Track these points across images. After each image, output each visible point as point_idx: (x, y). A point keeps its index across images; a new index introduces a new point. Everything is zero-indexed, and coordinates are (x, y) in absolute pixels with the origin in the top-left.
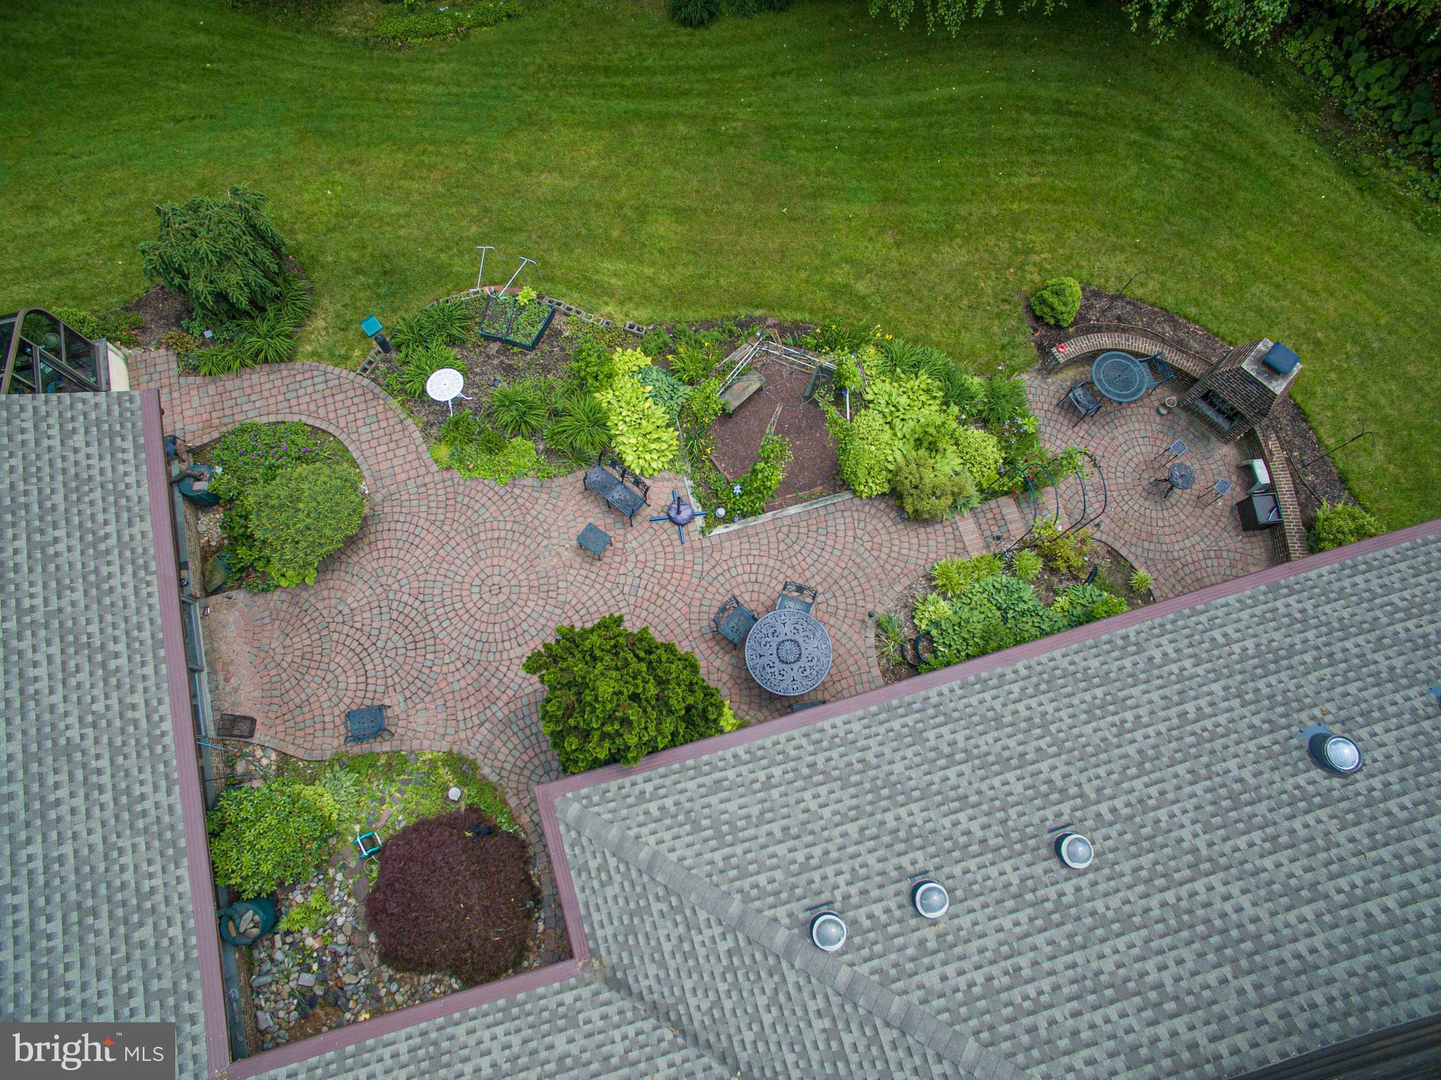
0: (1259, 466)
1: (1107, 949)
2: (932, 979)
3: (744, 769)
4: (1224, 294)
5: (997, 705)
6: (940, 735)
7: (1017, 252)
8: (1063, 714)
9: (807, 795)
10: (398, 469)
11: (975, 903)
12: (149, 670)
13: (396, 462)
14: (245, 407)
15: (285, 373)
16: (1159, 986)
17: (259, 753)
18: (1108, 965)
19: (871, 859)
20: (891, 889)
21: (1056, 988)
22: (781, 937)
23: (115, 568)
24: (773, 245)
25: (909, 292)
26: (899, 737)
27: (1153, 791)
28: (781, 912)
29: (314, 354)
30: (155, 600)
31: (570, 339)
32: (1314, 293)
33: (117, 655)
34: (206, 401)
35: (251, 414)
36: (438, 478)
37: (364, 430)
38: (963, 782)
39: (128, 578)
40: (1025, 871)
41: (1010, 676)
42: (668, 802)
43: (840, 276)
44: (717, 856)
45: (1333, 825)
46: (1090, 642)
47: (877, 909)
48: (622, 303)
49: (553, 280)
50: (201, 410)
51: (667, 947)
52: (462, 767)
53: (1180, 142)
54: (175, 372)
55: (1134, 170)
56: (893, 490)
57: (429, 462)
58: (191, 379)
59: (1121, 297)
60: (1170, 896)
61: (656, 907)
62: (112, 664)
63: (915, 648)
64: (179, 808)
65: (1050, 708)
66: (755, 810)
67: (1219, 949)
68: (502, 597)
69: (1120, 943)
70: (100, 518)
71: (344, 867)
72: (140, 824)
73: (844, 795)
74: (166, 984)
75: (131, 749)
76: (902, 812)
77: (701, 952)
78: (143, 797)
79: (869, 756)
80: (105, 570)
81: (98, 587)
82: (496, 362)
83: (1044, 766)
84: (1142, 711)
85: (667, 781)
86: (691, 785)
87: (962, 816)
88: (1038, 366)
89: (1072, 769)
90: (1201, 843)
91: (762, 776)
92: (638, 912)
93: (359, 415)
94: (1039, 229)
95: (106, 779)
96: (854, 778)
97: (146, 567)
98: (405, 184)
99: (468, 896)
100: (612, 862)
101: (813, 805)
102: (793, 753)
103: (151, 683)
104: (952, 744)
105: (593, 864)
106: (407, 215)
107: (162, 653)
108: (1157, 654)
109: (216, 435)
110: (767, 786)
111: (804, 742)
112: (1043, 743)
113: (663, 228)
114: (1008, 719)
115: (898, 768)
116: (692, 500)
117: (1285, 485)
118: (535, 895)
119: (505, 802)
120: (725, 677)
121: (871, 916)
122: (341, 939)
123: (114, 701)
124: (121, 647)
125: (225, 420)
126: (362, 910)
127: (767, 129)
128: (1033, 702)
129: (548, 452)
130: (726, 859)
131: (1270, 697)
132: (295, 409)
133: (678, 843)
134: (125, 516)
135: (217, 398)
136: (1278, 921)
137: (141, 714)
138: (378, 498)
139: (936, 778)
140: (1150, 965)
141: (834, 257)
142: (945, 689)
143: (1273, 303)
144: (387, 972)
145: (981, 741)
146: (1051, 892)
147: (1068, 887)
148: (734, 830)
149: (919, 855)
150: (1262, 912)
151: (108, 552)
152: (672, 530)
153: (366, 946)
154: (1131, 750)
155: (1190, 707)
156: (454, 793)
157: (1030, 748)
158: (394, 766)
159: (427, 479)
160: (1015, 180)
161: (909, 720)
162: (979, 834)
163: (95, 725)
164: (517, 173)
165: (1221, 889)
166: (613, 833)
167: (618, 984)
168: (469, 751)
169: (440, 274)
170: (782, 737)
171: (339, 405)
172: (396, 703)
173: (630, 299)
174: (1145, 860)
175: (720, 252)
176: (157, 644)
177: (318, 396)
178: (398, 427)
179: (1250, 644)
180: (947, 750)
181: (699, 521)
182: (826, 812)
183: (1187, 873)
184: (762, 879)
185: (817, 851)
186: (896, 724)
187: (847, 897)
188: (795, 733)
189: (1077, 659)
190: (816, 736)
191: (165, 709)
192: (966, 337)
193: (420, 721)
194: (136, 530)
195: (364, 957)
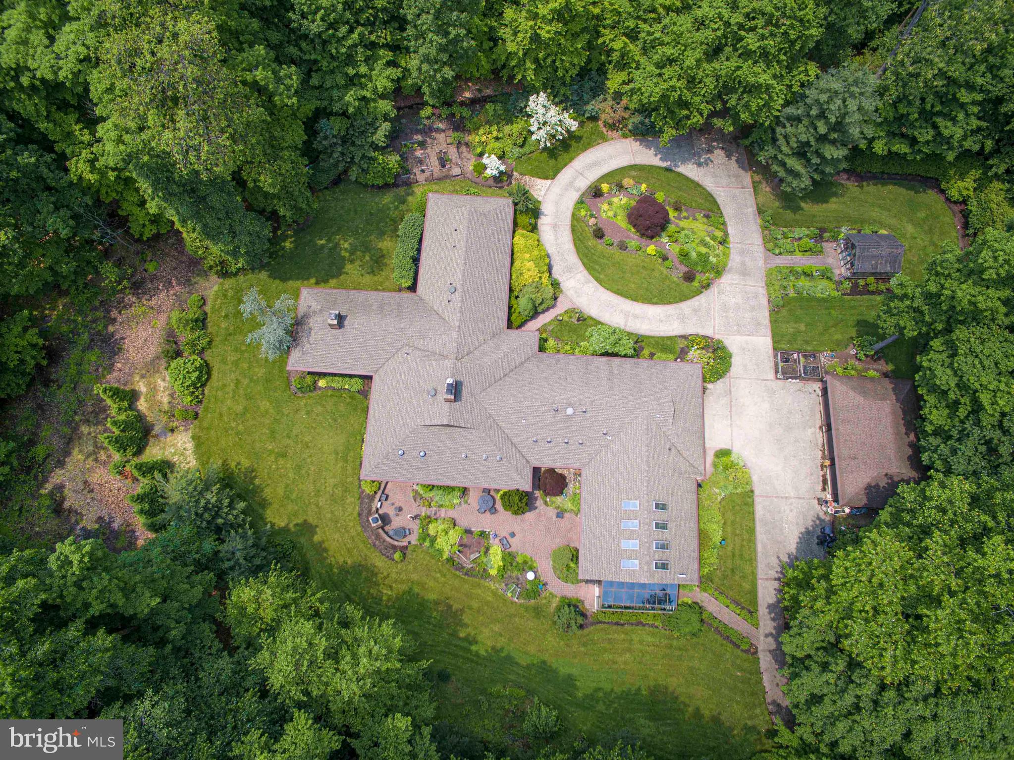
1: (467, 444)
2: (489, 449)
4: (359, 547)
5: (462, 479)
6: (472, 477)
7: (400, 573)
8: (454, 474)
10: (545, 564)
11: (480, 455)
12: (585, 527)
14: (572, 589)
15: (562, 594)
16: (464, 438)
19: (490, 465)
20: (489, 460)
21: (475, 442)
22: (505, 460)
23: (587, 545)
24: (453, 593)
25: (429, 570)
26: (478, 480)
27: (449, 459)
28: (504, 463)
29: (558, 597)
31: (504, 582)
32: (338, 541)
33: (589, 531)
34: (580, 593)
36: (537, 559)
37: (550, 575)
38: (473, 470)
39: (586, 543)
40: (471, 456)
41: (458, 482)
42: (513, 482)
43: (442, 579)
44: (509, 472)
45: (430, 446)
46: (443, 483)
47: (492, 459)
48: (490, 588)
49: (503, 599)
50: (581, 591)
51: (520, 463)
52: (546, 503)
54: (585, 602)
55: (359, 587)
56: (455, 526)
57: (538, 563)
58: (582, 599)
59: (383, 554)
60: (456, 446)
61: (520, 468)
62: (589, 529)
63: (462, 497)
66: (502, 477)
67: (454, 439)
68: (531, 531)
69: (465, 444)
70: (588, 555)
71: (569, 494)
72: (587, 503)
73: (489, 474)
74: (585, 481)
75: (588, 515)
76: (483, 469)
77: (516, 461)
78: (588, 508)
79: (483, 479)
80: (589, 545)
81: (590, 542)
82: (520, 582)
83: (461, 468)
84: (443, 469)
87: (476, 465)
88: (410, 545)
89: (457, 466)
90: (448, 450)
91: (499, 481)
92: (523, 468)
93: (550, 578)
94: (392, 577)
95: (592, 512)
96: (487, 476)
97: (583, 543)
98: (529, 639)
99: (549, 482)
100: (524, 476)
101: (494, 475)
102: (494, 483)
103: (585, 525)
105: (527, 477)
106: (531, 629)
108: (435, 477)
109: (579, 584)
111: (492, 484)
112: (459, 470)
114: (462, 476)
115: (480, 475)
116: (491, 538)
117: (376, 500)
120: (497, 503)
122: (572, 483)
123: (590, 523)
125: (577, 587)
126: (568, 486)
127: (441, 628)
128: (457, 477)
129: (515, 557)
131: (424, 464)
132: (562, 584)
133: (514, 476)
134: (584, 553)
135: (578, 593)
136: (445, 439)
137: (587, 520)
138: (550, 559)
139: (476, 472)
140: (463, 441)
142: (468, 484)
144: (566, 475)
145: (467, 474)
146: (470, 452)
147: (467, 452)
148: (506, 475)
149: (483, 463)
150: (446, 441)
151: (588, 548)
152: (497, 533)
153: (568, 480)
154: (448, 465)
155: (436, 467)
156: (548, 499)
158: (558, 507)
159: (539, 560)
160: (390, 593)
162: (475, 462)
163: (592, 520)
164: (503, 634)
165: (449, 445)
168: (544, 505)
170: (494, 486)
171: (554, 582)
172: (554, 518)
173: (488, 588)
174: (456, 451)
175: (466, 594)
177: (557, 586)
179: (421, 473)
181: (491, 533)
182: (493, 473)
183: (452, 448)
184: (505, 467)
185: (496, 468)
187: (495, 461)
188: (492, 486)
189: (447, 481)
190: (489, 484)
191: (583, 521)
192: (422, 556)
193: (551, 513)
194: (583, 550)
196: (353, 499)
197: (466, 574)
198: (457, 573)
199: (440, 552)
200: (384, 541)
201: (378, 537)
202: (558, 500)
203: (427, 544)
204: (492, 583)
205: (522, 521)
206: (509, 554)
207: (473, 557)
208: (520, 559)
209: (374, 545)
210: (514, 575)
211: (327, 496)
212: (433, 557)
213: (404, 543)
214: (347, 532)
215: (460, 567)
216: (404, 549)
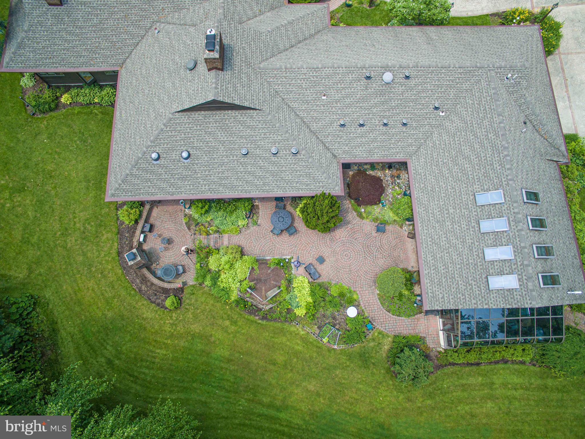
0: (141, 239)
1: (247, 134)
2: (279, 138)
3: (301, 187)
4: (120, 296)
5: (245, 186)
6: (260, 183)
7: (176, 325)
8: (233, 179)
9: (290, 178)
10: (368, 294)
11: (267, 148)
12: (423, 237)
13: (368, 296)
14: (408, 323)
15: (397, 332)
16: (241, 126)
17: (407, 230)
18: (248, 131)
19: (282, 162)
20: (281, 155)
21: (259, 130)
22: (303, 152)
23: (431, 262)
24: (248, 344)
25: (214, 318)
26: (268, 185)
27: (224, 158)
28: (302, 157)
29: (388, 337)
30: (423, 253)
31: (316, 324)
32: (93, 290)
33: (430, 241)
34: (418, 327)
35: (406, 321)
36: (357, 289)
37: (376, 308)
38: (259, 172)
39: (428, 259)
40: (255, 151)
41: (240, 191)
42: (318, 184)
43: (233, 328)
44: (311, 171)
45: (195, 143)
46: (219, 194)
47: (285, 152)
48: (298, 334)
49: (317, 347)
50: (420, 325)
51: (324, 158)
52: (360, 215)
53: (103, 356)
54: (427, 339)
55: (124, 348)
56: (242, 255)
57: (359, 294)
58: (423, 335)
59: (152, 302)
60: (232, 139)
61: (325, 165)
62: (431, 239)
63: (250, 217)
64: (417, 208)
65: (235, 182)
66: (301, 178)
67: (228, 128)
68: (345, 253)
69: (244, 134)
70: (435, 275)
71: (389, 201)
72: (424, 206)
73: (283, 176)
74: (418, 176)
75: (426, 221)
76: (273, 169)
77: (318, 155)
78: (424, 211)
79: (275, 183)
80: (433, 261)
81: (434, 257)
82: (337, 322)
83: (242, 170)
84: (217, 175)
85: (317, 189)
86: (312, 187)
87: (262, 165)
88: (186, 286)
89: (237, 167)
90: (221, 146)
91: (298, 185)
92: (328, 166)
93: (377, 313)
94: (165, 331)
95: (431, 215)
96: (280, 179)
97: (425, 262)
98: (356, 397)
99: (362, 185)
100: (331, 176)
101: (290, 176)
102: (290, 188)
103: (423, 234)
104: (258, 180)
105: (335, 177)
106: (357, 383)
107: (421, 241)
108: (207, 187)
109: (416, 316)
110: (297, 182)
111: (287, 190)
112: (240, 175)
113: (280, 358)
114: (244, 182)
115: (271, 178)
116: (293, 267)
117: (138, 232)
118: (348, 186)
119: (352, 206)
120: (296, 221)
121: (286, 151)
122: (391, 187)
123: (430, 231)
124: (429, 243)
125: (413, 320)
126: (386, 191)
127: (237, 393)
128: (238, 184)
129: (327, 290)
130: (309, 170)
131: (190, 170)
132: (394, 319)
133: (318, 175)
134: (430, 275)
135: (416, 328)
136: (216, 130)
137: (425, 228)
138: (373, 287)
139: (264, 174)
140: (241, 129)
141: (232, 336)
142: (254, 193)
143: (107, 289)
144: (382, 178)
145: (252, 179)
146: (252, 146)
147: (249, 146)
148: (306, 175)
149: (273, 160)
150: (217, 132)
151: (433, 266)
152: (300, 260)
153: (385, 184)
154: (223, 168)
155: (207, 173)
156: (363, 210)
157: (243, 174)
158: (376, 219)
159: (360, 289)
160: (165, 352)
161: (264, 188)
162: (260, 160)
163: (433, 226)
164: (321, 393)
165: (222, 138)
166: (330, 181)
167: (335, 156)
168: (358, 219)
169: (350, 357)
170: (291, 192)
171: (382, 318)
172: (374, 234)
173: (296, 334)
174: (232, 146)
175: (266, 345)
176: (422, 243)
177: (388, 322)
178: (366, 307)
179: (186, 183)
180: (259, 179)
181: (293, 261)
182: (288, 173)
183: (226, 142)
184: (304, 164)
185: (292, 166)
186: (268, 188)
187: (289, 156)
188: (288, 192)
189: (224, 191)
190: (284, 190)
191: (420, 228)
192: (203, 299)
193: (369, 228)
194: (427, 271)
195: (386, 182)
196: (109, 235)
197: (264, 318)
198: (252, 317)
199: (227, 291)
200: (152, 284)
201: (144, 280)
202: (376, 210)
203: (208, 282)
204: (299, 328)
205: (331, 240)
206: (320, 285)
207: (271, 294)
208: (334, 291)
209: (140, 291)
210: (328, 313)
211: (78, 233)
212: (218, 299)
213: (178, 284)
214: (104, 277)
215: (254, 310)
216: (178, 292)
